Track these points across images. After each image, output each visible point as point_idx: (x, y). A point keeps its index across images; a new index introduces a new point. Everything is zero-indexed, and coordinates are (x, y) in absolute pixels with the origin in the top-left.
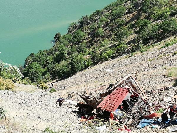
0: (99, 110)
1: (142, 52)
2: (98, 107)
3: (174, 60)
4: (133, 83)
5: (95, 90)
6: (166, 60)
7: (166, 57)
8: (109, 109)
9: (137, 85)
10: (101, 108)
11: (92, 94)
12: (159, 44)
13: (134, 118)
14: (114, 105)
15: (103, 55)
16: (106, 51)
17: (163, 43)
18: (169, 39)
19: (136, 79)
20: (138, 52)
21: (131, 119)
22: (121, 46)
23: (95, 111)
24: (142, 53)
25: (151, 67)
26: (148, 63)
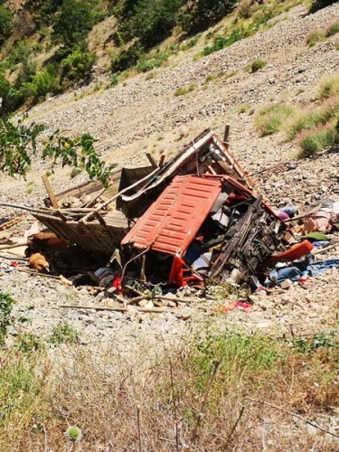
0: (129, 251)
1: (145, 71)
2: (125, 241)
3: (259, 85)
4: (221, 159)
5: (77, 192)
6: (232, 87)
7: (228, 80)
8: (163, 246)
9: (230, 164)
10: (135, 245)
11: (69, 206)
12: (193, 44)
13: (244, 263)
14: (180, 231)
15: (24, 89)
16: (32, 76)
17: (203, 41)
18: (217, 26)
19: (226, 146)
20: (132, 71)
21: (236, 267)
22: (74, 57)
23: (117, 255)
24: (146, 75)
25: (191, 111)
26: (176, 99)
